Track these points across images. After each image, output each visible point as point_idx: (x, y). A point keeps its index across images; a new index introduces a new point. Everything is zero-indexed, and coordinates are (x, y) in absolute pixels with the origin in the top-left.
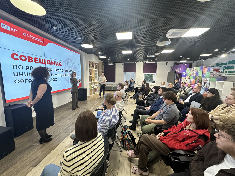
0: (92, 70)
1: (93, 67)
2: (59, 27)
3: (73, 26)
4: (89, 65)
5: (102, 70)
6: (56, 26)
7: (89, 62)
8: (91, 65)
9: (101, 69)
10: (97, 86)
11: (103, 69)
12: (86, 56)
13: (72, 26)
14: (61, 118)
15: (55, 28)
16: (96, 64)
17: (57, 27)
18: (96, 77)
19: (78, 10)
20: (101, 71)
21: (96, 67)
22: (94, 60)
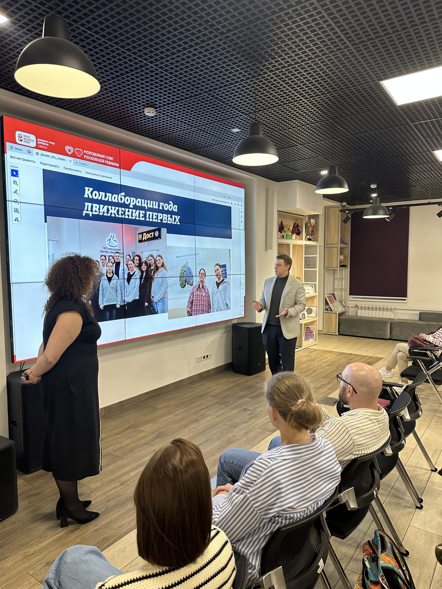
0: (294, 246)
1: (299, 233)
2: (160, 106)
3: (205, 92)
4: (281, 228)
5: (342, 242)
6: (151, 106)
7: (281, 214)
8: (289, 224)
9: (335, 237)
10: (313, 315)
11: (348, 239)
12: (267, 190)
13: (200, 94)
14: (156, 434)
15: (150, 112)
16: (313, 221)
17: (156, 108)
18: (309, 277)
19: (211, 36)
20: (335, 249)
21: (312, 234)
22: (298, 206)
